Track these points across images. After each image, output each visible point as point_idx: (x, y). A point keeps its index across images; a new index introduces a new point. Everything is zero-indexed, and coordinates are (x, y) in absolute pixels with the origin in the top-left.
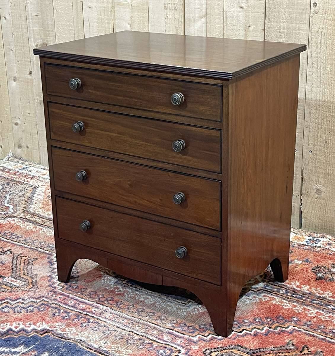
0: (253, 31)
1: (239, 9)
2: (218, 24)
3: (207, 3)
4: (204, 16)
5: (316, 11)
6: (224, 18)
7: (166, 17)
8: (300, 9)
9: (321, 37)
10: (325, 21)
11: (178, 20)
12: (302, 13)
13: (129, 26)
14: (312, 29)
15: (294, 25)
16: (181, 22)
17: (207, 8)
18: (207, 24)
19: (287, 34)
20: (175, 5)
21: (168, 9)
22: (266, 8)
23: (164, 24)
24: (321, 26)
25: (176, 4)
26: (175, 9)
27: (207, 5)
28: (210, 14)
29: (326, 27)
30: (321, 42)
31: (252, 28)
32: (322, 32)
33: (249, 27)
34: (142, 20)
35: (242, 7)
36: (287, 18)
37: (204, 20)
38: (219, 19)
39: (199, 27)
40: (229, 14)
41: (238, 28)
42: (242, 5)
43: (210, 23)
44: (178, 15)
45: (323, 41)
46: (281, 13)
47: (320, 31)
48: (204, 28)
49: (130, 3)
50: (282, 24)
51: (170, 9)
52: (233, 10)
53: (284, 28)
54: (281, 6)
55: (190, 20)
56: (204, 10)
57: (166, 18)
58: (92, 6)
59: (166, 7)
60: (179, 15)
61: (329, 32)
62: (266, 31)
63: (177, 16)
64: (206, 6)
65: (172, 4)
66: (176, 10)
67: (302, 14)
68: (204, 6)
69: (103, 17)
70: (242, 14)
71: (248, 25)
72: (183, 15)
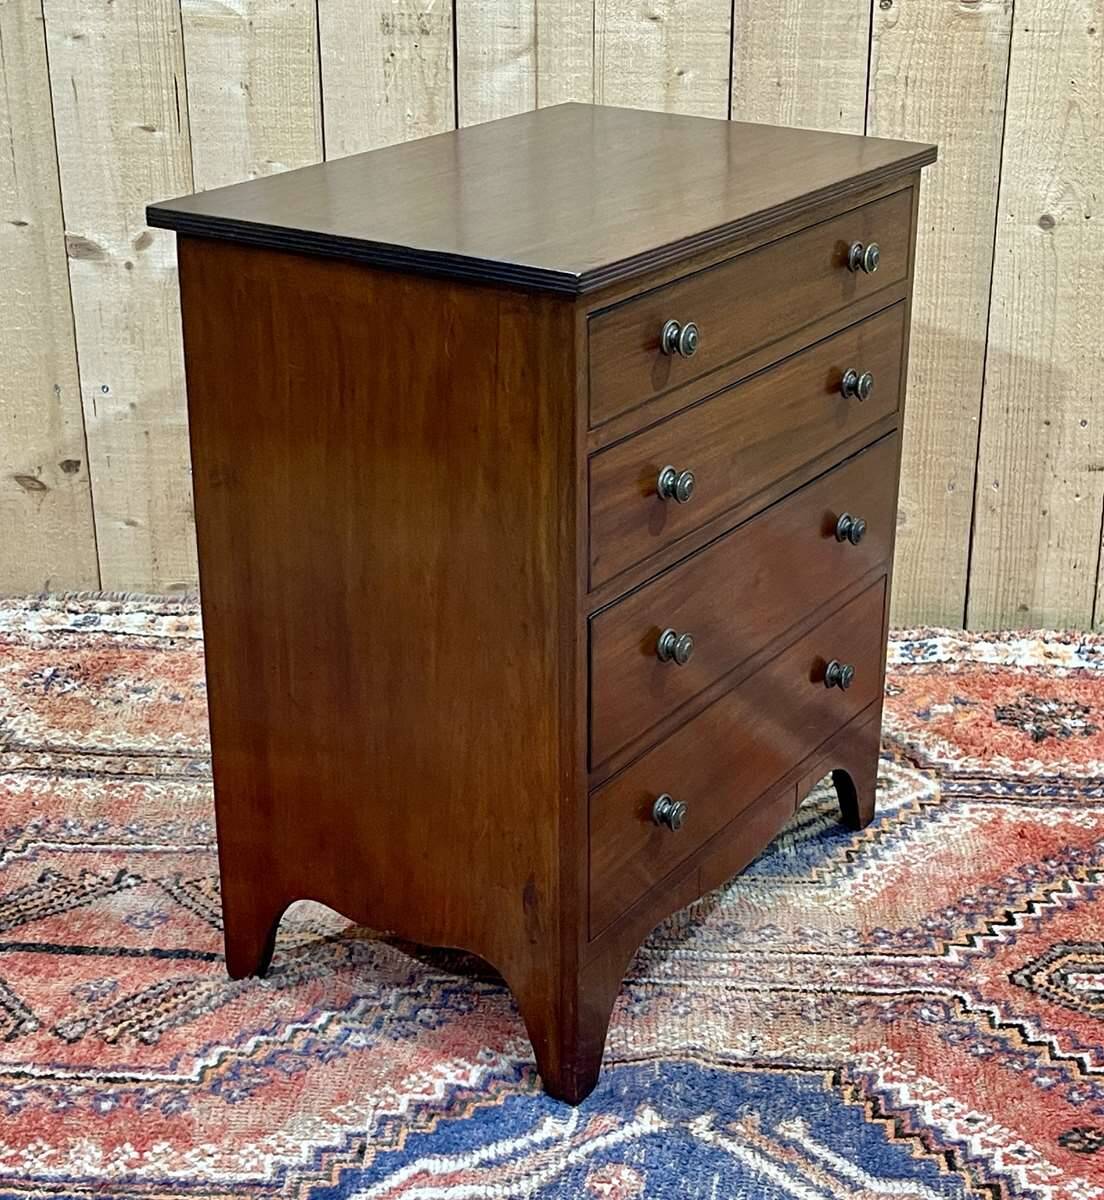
0: (694, 85)
1: (647, 24)
2: (575, 69)
3: (536, 8)
4: (527, 50)
5: (890, 19)
6: (597, 54)
7: (388, 55)
8: (840, 17)
9: (906, 93)
10: (916, 46)
11: (436, 64)
12: (846, 28)
13: (243, 91)
14: (878, 69)
15: (822, 63)
16: (447, 69)
17: (536, 25)
18: (536, 71)
19: (800, 87)
20: (424, 19)
21: (397, 32)
22: (735, 18)
23: (382, 79)
24: (905, 62)
25: (429, 14)
26: (425, 32)
27: (536, 15)
28: (549, 42)
29: (918, 63)
30: (903, 107)
31: (688, 77)
32: (907, 78)
33: (681, 73)
34: (294, 70)
35: (654, 19)
36: (802, 44)
37: (526, 59)
38: (580, 54)
39: (510, 83)
40: (612, 39)
41: (645, 80)
42: (657, 12)
43: (548, 68)
44: (435, 48)
45: (909, 102)
46: (781, 28)
47: (902, 74)
48: (528, 85)
49: (245, 18)
50: (783, 61)
51: (403, 32)
52: (626, 27)
53: (791, 74)
54: (782, 10)
55: (475, 65)
56: (526, 32)
57: (388, 61)
58: (84, 32)
59: (387, 25)
60: (439, 49)
61: (927, 75)
62: (734, 84)
63: (429, 52)
64: (533, 17)
65: (410, 15)
66: (428, 33)
67: (845, 30)
68: (528, 19)
69: (133, 66)
70: (654, 37)
71: (677, 70)
72: (451, 48)
